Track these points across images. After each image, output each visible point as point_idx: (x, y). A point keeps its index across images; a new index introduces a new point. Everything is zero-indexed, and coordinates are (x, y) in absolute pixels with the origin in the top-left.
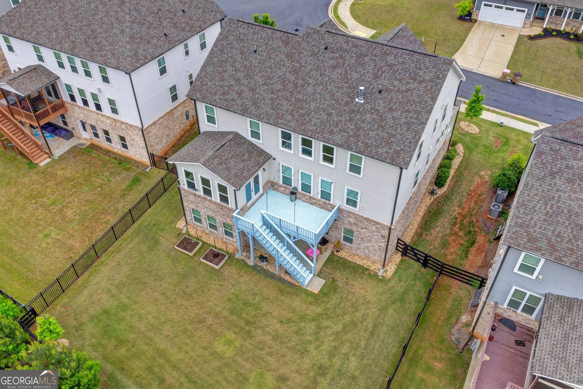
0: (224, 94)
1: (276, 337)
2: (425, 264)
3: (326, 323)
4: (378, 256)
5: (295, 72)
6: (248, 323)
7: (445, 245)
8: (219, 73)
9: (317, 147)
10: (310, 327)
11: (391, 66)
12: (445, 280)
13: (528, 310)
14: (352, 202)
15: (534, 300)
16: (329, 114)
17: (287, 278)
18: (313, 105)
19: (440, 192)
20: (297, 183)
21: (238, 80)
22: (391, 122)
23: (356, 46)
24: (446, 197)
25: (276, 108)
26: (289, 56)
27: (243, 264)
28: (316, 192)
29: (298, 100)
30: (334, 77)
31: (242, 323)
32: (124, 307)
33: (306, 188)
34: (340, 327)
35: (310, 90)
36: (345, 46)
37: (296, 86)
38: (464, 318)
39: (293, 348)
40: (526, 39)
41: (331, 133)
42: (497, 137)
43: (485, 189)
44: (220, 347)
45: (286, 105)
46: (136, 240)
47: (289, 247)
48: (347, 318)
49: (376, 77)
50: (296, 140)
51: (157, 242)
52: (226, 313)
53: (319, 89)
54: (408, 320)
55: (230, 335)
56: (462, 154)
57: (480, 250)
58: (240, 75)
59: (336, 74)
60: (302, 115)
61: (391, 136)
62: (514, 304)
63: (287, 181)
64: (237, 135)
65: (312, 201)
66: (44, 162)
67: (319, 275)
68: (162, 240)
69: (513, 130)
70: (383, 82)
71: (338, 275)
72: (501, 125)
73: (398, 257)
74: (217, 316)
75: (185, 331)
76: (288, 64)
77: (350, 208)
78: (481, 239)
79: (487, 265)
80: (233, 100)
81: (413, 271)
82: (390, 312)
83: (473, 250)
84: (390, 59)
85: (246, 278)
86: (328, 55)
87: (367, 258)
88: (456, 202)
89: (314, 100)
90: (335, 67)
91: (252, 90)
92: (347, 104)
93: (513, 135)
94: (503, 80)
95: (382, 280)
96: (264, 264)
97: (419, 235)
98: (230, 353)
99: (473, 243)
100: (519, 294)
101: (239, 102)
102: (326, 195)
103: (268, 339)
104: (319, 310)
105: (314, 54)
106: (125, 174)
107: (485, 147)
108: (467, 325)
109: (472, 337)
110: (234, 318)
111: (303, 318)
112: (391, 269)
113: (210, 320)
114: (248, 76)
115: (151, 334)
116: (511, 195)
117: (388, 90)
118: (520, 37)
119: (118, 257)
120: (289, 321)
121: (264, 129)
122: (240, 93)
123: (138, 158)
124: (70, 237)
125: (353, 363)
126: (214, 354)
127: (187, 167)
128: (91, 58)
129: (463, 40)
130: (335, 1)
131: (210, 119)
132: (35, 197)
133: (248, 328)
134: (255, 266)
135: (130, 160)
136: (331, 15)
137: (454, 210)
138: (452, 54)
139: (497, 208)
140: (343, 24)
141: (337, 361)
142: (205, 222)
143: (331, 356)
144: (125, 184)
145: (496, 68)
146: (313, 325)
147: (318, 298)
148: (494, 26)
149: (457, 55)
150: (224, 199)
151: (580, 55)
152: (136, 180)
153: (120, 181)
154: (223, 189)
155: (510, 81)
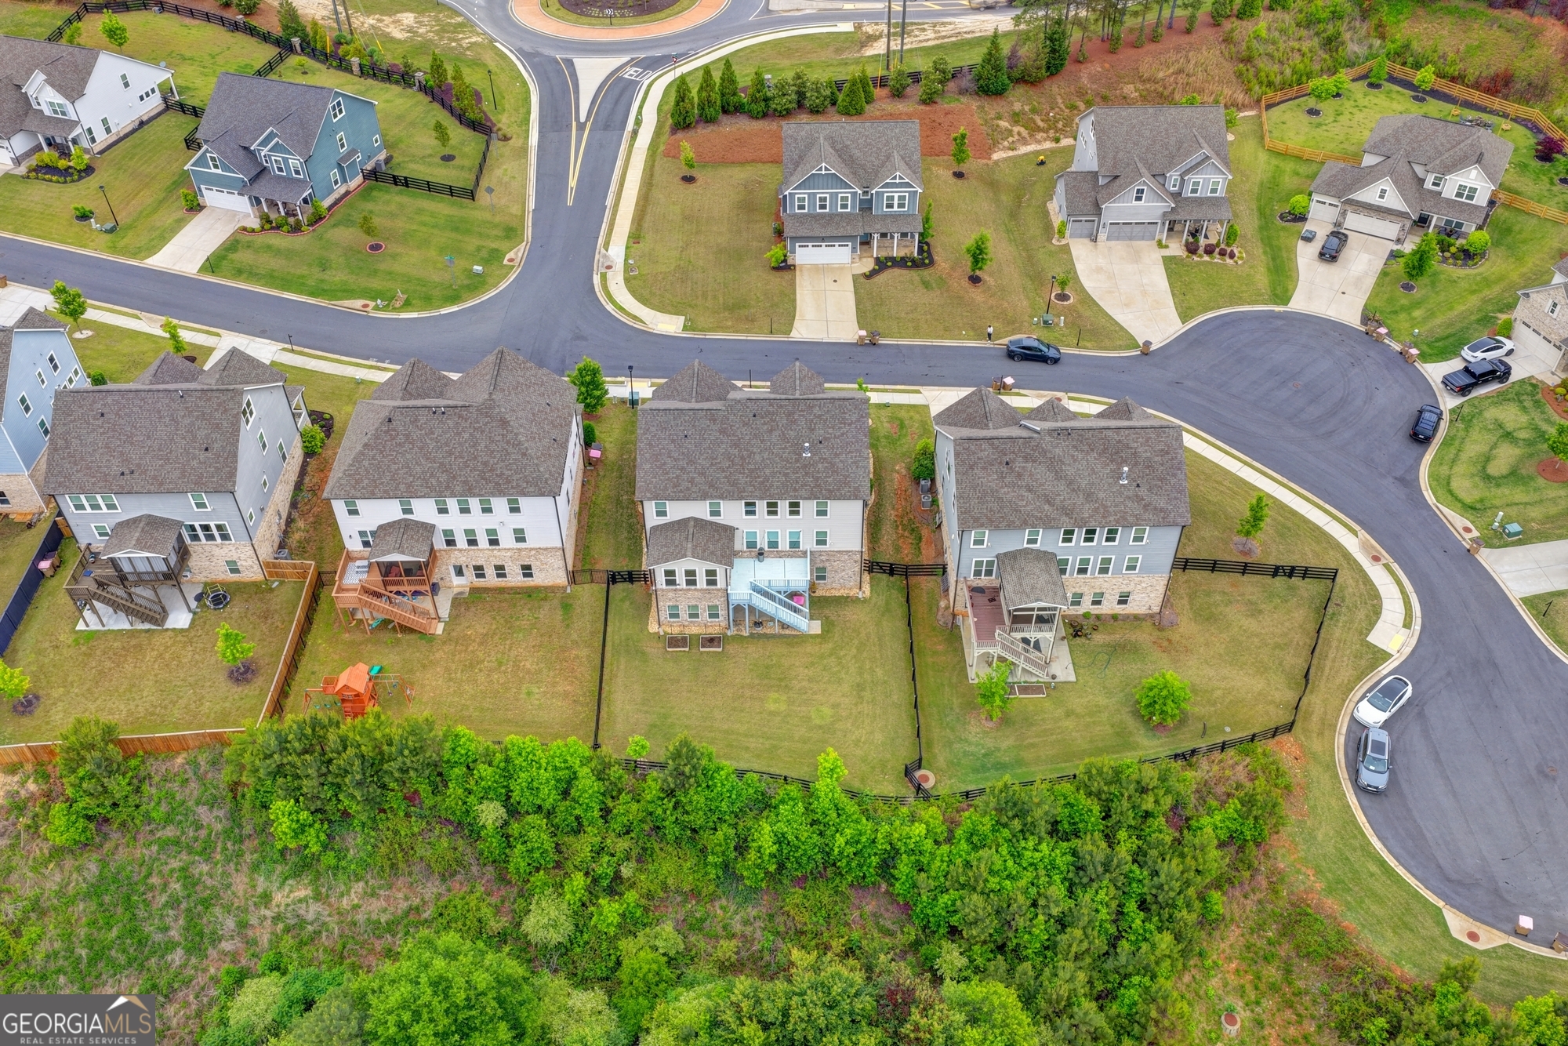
0: (675, 486)
1: (810, 680)
2: (891, 573)
3: (842, 653)
4: (853, 582)
5: (736, 445)
6: (780, 680)
7: (898, 550)
8: (659, 467)
9: (783, 506)
10: (833, 660)
11: (819, 416)
12: (913, 580)
13: (989, 573)
14: (821, 542)
15: (990, 563)
16: (786, 475)
17: (787, 632)
18: (767, 471)
19: (871, 501)
20: (762, 543)
21: (682, 469)
22: (841, 465)
23: (781, 407)
24: (878, 504)
25: (734, 484)
26: (723, 432)
27: (739, 638)
28: (784, 545)
29: (751, 471)
30: (774, 440)
31: (775, 682)
32: (665, 717)
33: (773, 544)
34: (854, 651)
35: (758, 458)
36: (771, 409)
37: (742, 458)
38: (943, 604)
39: (829, 681)
40: (862, 280)
41: (795, 490)
42: (892, 419)
43: (907, 483)
44: (771, 706)
45: (742, 480)
46: (623, 660)
47: (781, 602)
48: (856, 642)
49: (812, 430)
50: (761, 506)
51: (643, 653)
52: (757, 681)
53: (766, 455)
54: (902, 625)
55: (774, 695)
57: (929, 543)
58: (682, 463)
59: (775, 437)
60: (762, 483)
61: (847, 477)
62: (977, 573)
63: (751, 545)
64: (696, 520)
65: (781, 555)
66: (439, 629)
67: (812, 618)
68: (648, 650)
69: (900, 406)
70: (820, 433)
71: (827, 612)
72: (886, 406)
73: (866, 577)
74: (751, 686)
75: (734, 709)
76: (725, 439)
77: (821, 548)
78: (925, 532)
79: (941, 552)
80: (688, 489)
81: (884, 583)
82: (884, 623)
83: (923, 545)
84: (816, 410)
85: (751, 649)
86: (759, 421)
87: (843, 587)
88: (888, 506)
89: (767, 466)
90: (771, 431)
91: (702, 474)
92: (797, 461)
93: (903, 414)
94: (860, 344)
95: (865, 601)
96: (760, 630)
97: (872, 549)
98: (783, 707)
99: (920, 539)
100: (979, 564)
101: (695, 489)
102: (794, 544)
103: (804, 683)
104: (830, 645)
105: (745, 424)
106: (547, 605)
107: (886, 437)
108: (947, 608)
109: (954, 616)
110: (766, 681)
111: (822, 657)
112: (867, 588)
113: (748, 693)
114: (691, 462)
115: (708, 723)
116: (933, 480)
117: (826, 439)
118: (855, 278)
119: (620, 681)
120: (812, 664)
121: (724, 506)
122: (692, 481)
123: (548, 582)
124: (554, 684)
125: (879, 672)
126: (771, 713)
127: (669, 566)
128: (501, 493)
129: (795, 300)
130: (596, 279)
131: (662, 513)
132: (472, 666)
133: (783, 683)
134: (752, 635)
135: (537, 589)
136: (610, 307)
137: (890, 514)
138: (791, 324)
139: (927, 499)
140: (635, 318)
141: (867, 676)
142: (684, 614)
143: (861, 674)
144: (559, 615)
145: (846, 330)
146: (833, 659)
147: (823, 637)
148: (819, 269)
149: (796, 324)
150: (712, 582)
151: (926, 285)
152: (566, 606)
153: (548, 614)
154: (711, 573)
155: (871, 344)
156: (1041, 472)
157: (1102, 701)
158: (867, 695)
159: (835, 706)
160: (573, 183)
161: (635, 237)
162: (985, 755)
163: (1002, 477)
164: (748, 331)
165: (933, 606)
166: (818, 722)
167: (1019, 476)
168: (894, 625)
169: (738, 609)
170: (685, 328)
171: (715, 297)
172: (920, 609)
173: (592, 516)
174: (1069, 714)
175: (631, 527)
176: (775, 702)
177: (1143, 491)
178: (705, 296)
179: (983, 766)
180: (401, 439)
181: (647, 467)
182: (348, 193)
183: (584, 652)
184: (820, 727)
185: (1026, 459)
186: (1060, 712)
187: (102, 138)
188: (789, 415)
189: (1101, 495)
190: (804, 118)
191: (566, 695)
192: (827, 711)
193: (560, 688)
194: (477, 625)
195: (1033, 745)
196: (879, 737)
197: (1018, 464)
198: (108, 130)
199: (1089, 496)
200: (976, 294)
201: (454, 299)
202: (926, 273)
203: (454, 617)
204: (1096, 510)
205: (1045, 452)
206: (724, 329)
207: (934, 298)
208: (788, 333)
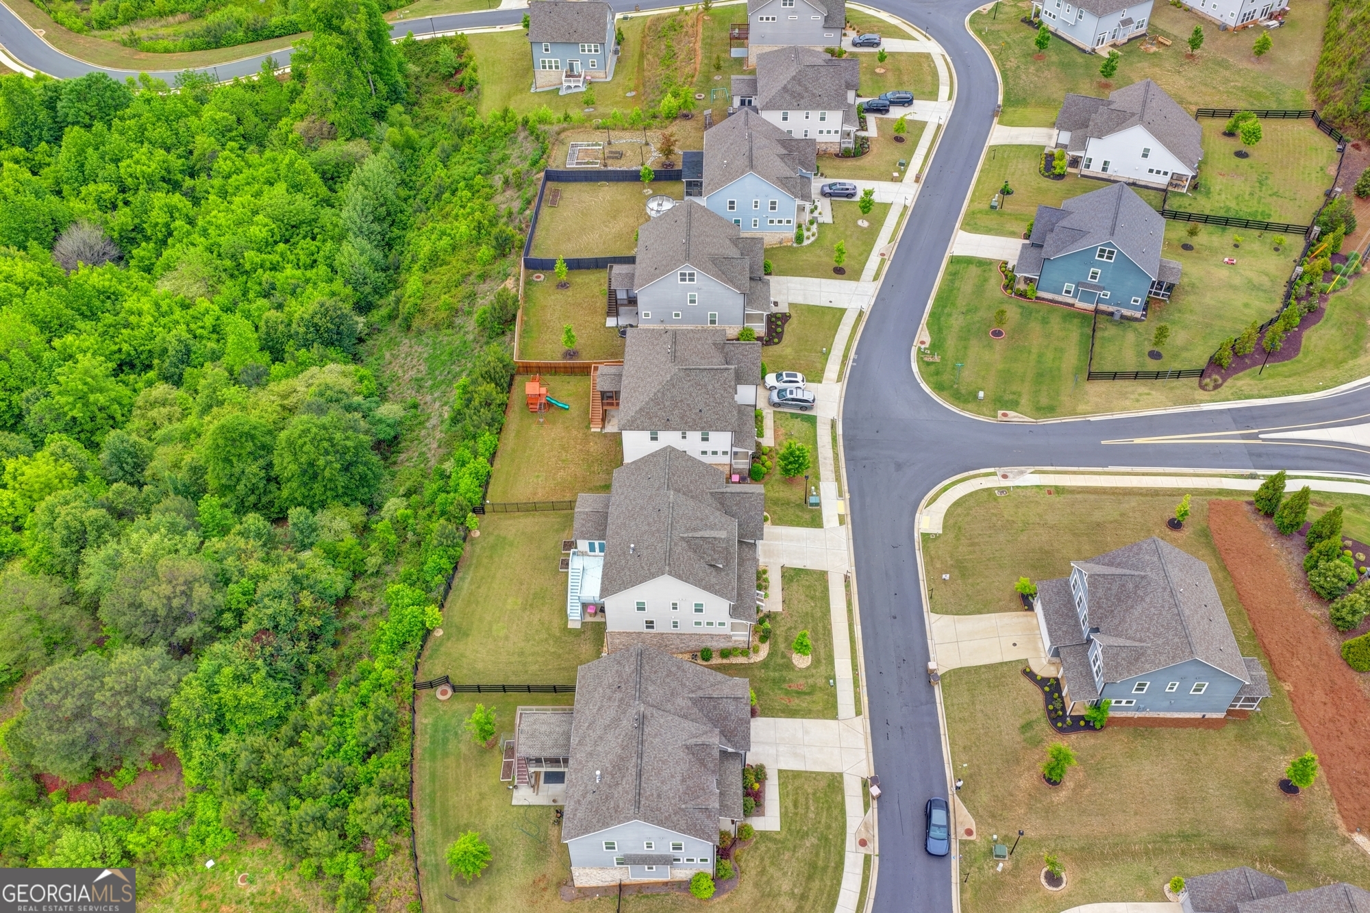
1: (529, 622)
3: (551, 642)
6: (531, 605)
22: (623, 573)
31: (530, 602)
32: (511, 545)
34: (553, 650)
39: (527, 634)
40: (1021, 667)
42: (808, 685)
44: (511, 600)
46: (558, 519)
48: (561, 651)
51: (564, 530)
52: (532, 592)
55: (520, 601)
56: (752, 661)
66: (595, 429)
69: (833, 695)
71: (589, 634)
74: (528, 588)
75: (511, 580)
85: (560, 587)
93: (822, 697)
98: (509, 607)
103: (527, 618)
104: (558, 635)
107: (781, 677)
110: (531, 597)
111: (548, 629)
113: (523, 587)
115: (502, 566)
118: (1023, 662)
119: (544, 519)
120: (543, 624)
124: (544, 487)
125: (535, 667)
126: (505, 600)
129: (980, 613)
130: (991, 470)
132: (564, 448)
133: (528, 606)
136: (947, 481)
138: (948, 612)
140: (934, 500)
141: (530, 659)
143: (533, 654)
144: (599, 483)
145: (942, 660)
146: (545, 636)
147: (565, 629)
149: (950, 616)
151: (1027, 726)
153: (601, 478)
155: (930, 677)
158: (515, 658)
159: (507, 638)
160: (1138, 441)
161: (1059, 490)
162: (456, 733)
166: (495, 627)
170: (926, 537)
171: (973, 552)
174: (482, 796)
176: (512, 603)
177: (590, 797)
178: (972, 545)
179: (448, 731)
182: (1073, 305)
184: (490, 629)
186: (485, 789)
187: (1096, 169)
189: (590, 764)
191: (535, 494)
192: (502, 634)
193: (540, 490)
194: (597, 446)
195: (458, 766)
196: (480, 666)
197: (618, 695)
198: (1104, 169)
199: (591, 754)
200: (1027, 781)
201: (939, 388)
202: (1044, 726)
203: (605, 435)
204: (581, 763)
207: (1010, 736)
208: (933, 610)
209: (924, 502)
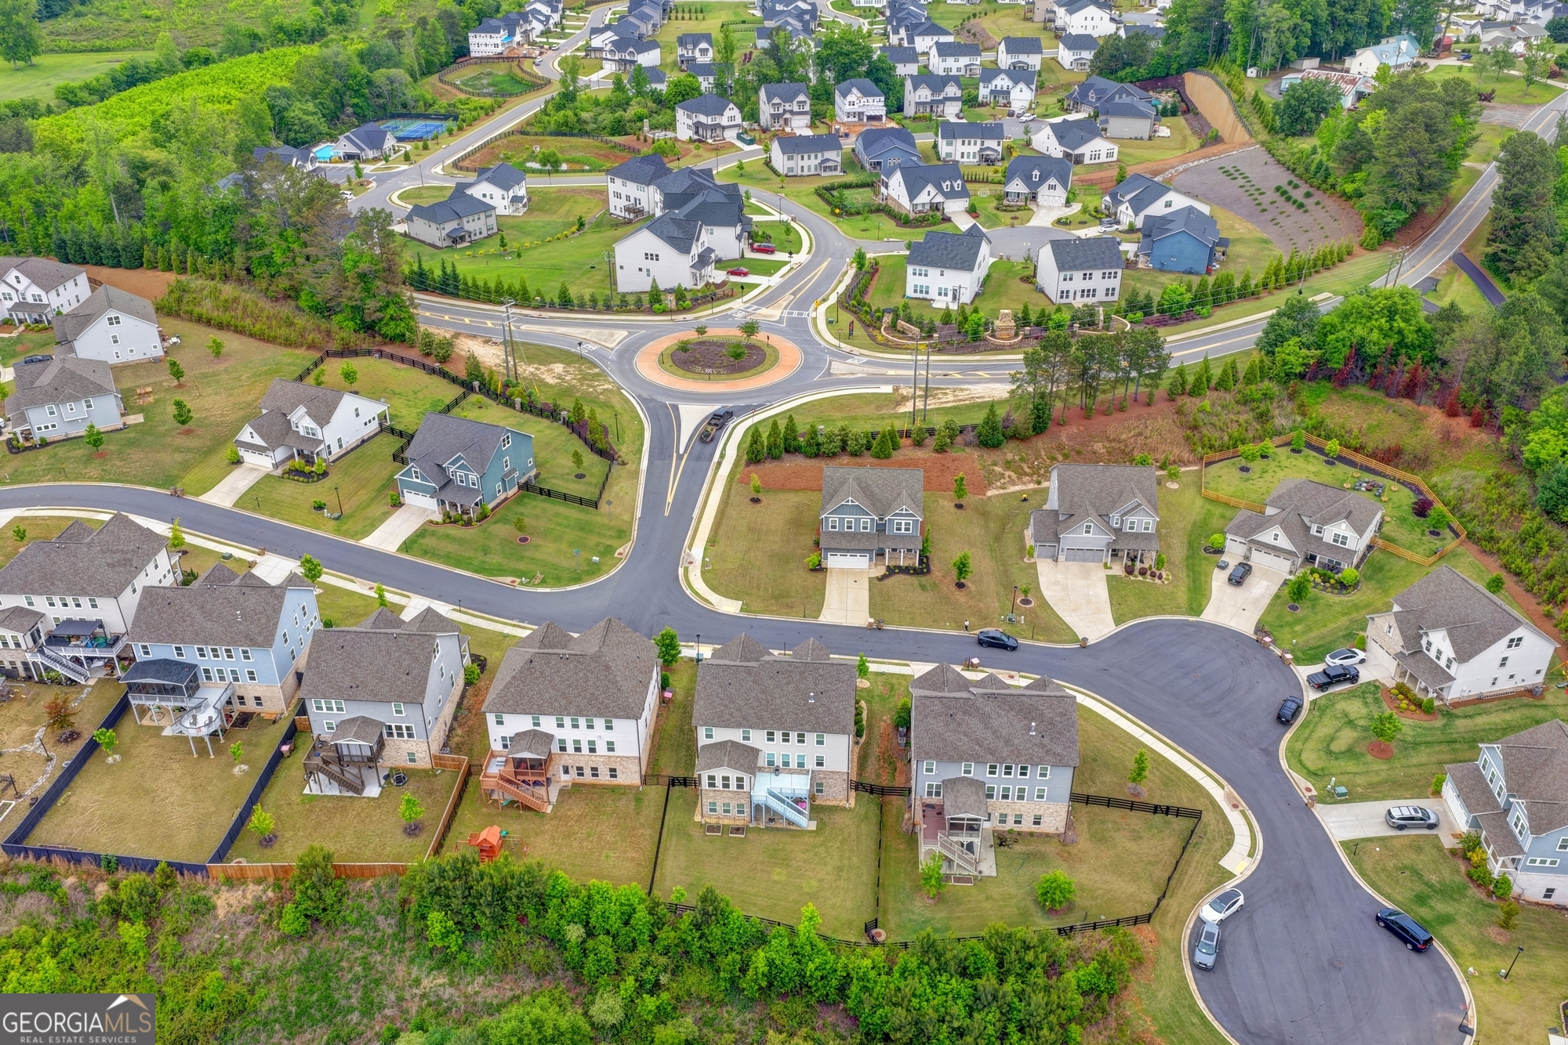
0: (720, 717)
1: (805, 861)
2: (871, 792)
3: (829, 844)
4: (842, 795)
5: (763, 692)
6: (783, 860)
7: (878, 776)
8: (710, 704)
9: (793, 736)
11: (822, 675)
12: (888, 798)
13: (938, 794)
14: (820, 764)
15: (938, 787)
16: (796, 714)
17: (792, 827)
18: (784, 711)
19: (862, 740)
20: (778, 762)
21: (725, 706)
22: (835, 710)
23: (797, 668)
24: (867, 743)
25: (760, 718)
26: (755, 682)
27: (757, 829)
28: (793, 765)
29: (773, 710)
30: (790, 690)
31: (780, 861)
32: (700, 878)
33: (786, 764)
34: (838, 844)
35: (778, 701)
36: (791, 670)
37: (767, 700)
38: (906, 816)
39: (818, 863)
40: (876, 581)
41: (802, 725)
42: (885, 684)
43: (890, 730)
44: (776, 878)
45: (766, 715)
46: (674, 837)
47: (788, 805)
48: (840, 838)
49: (816, 684)
50: (778, 735)
51: (689, 835)
52: (767, 860)
53: (783, 699)
54: (875, 829)
55: (778, 870)
56: (866, 708)
57: (901, 771)
58: (726, 702)
59: (791, 688)
60: (780, 719)
61: (838, 718)
62: (930, 794)
63: (771, 763)
64: (733, 742)
65: (792, 772)
66: (549, 809)
67: (810, 819)
68: (693, 833)
69: (893, 675)
70: (821, 687)
71: (822, 816)
72: (883, 674)
73: (853, 793)
74: (763, 863)
75: (749, 877)
76: (756, 687)
77: (820, 768)
78: (899, 765)
79: (909, 780)
80: (728, 720)
81: (865, 799)
82: (863, 827)
83: (897, 773)
84: (820, 671)
85: (765, 837)
86: (781, 676)
87: (834, 799)
88: (875, 745)
89: (783, 707)
90: (788, 684)
91: (739, 710)
92: (805, 705)
93: (894, 681)
94: (870, 628)
95: (850, 809)
96: (772, 825)
97: (860, 774)
98: (783, 878)
99: (895, 769)
100: (930, 786)
101: (733, 720)
102: (801, 765)
103: (800, 863)
104: (822, 839)
105: (771, 678)
106: (625, 798)
107: (879, 696)
108: (909, 819)
109: (914, 825)
110: (773, 860)
111: (815, 846)
112: (852, 802)
113: (759, 867)
114: (732, 701)
116: (909, 729)
117: (826, 691)
118: (871, 580)
119: (672, 853)
120: (808, 850)
121: (753, 733)
122: (731, 714)
123: (627, 782)
124: (625, 852)
125: (855, 860)
126: (775, 882)
127: (712, 772)
128: (601, 715)
129: (824, 594)
130: (681, 571)
131: (709, 736)
132: (569, 836)
133: (785, 863)
134: (767, 828)
135: (619, 786)
136: (688, 592)
137: (875, 751)
138: (820, 611)
139: (903, 741)
140: (706, 601)
141: (846, 862)
142: (720, 809)
143: (841, 860)
144: (633, 805)
145: (861, 617)
146: (822, 848)
147: (817, 832)
148: (845, 572)
149: (824, 611)
150: (740, 787)
151: (923, 587)
152: (638, 799)
153: (625, 804)
154: (740, 780)
155: (877, 628)
156: (974, 723)
157: (1013, 891)
158: (844, 875)
159: (821, 880)
160: (670, 499)
161: (712, 541)
163: (947, 725)
164: (787, 614)
165: (899, 817)
166: (807, 890)
167: (959, 724)
168: (869, 829)
169: (758, 807)
170: (742, 610)
171: (766, 589)
172: (890, 819)
173: (661, 738)
174: (988, 898)
175: (689, 747)
176: (778, 874)
177: (1046, 741)
178: (758, 587)
180: (537, 674)
181: (701, 703)
182: (506, 499)
183: (648, 832)
184: (808, 894)
185: (964, 713)
186: (982, 897)
187: (336, 451)
188: (802, 673)
189: (1016, 741)
190: (846, 459)
191: (633, 859)
192: (814, 883)
193: (629, 855)
194: (575, 809)
196: (849, 904)
197: (959, 717)
198: (341, 446)
199: (1007, 742)
200: (960, 596)
201: (577, 580)
202: (923, 579)
203: (560, 802)
204: (1013, 752)
205: (978, 709)
206: (771, 612)
207: (928, 597)
208: (817, 617)
209: (707, 606)
